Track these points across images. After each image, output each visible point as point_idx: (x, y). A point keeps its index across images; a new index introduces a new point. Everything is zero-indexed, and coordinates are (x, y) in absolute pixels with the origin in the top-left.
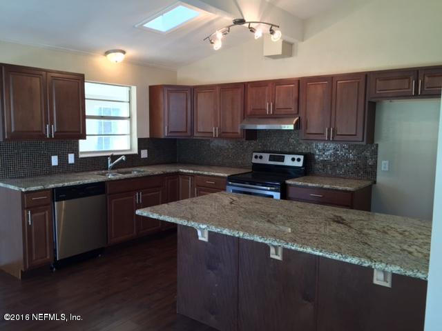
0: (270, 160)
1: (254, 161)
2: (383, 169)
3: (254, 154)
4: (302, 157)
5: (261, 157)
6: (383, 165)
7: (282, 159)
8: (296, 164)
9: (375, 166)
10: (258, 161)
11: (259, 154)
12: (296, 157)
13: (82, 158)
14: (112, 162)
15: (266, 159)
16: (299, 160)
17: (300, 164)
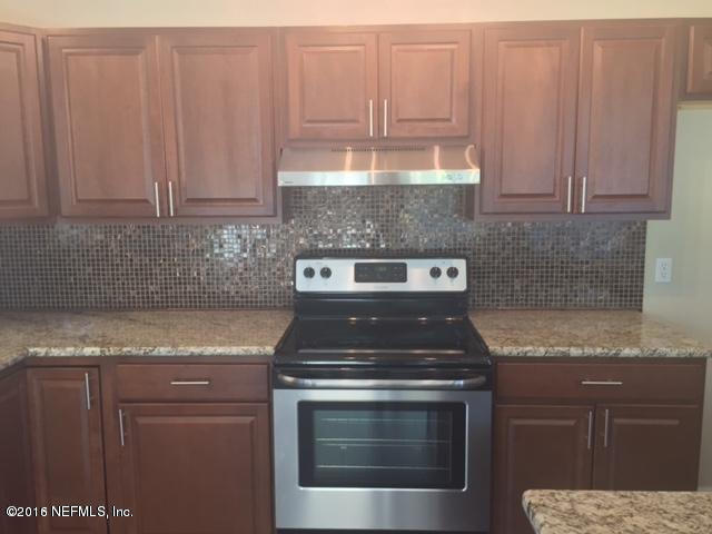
0: (358, 279)
1: (303, 285)
2: (656, 279)
3: (301, 265)
4: (461, 265)
5: (326, 273)
6: (658, 270)
7: (401, 275)
8: (446, 285)
10: (318, 285)
11: (318, 265)
12: (444, 265)
15: (342, 278)
16: (453, 273)
17: (459, 284)
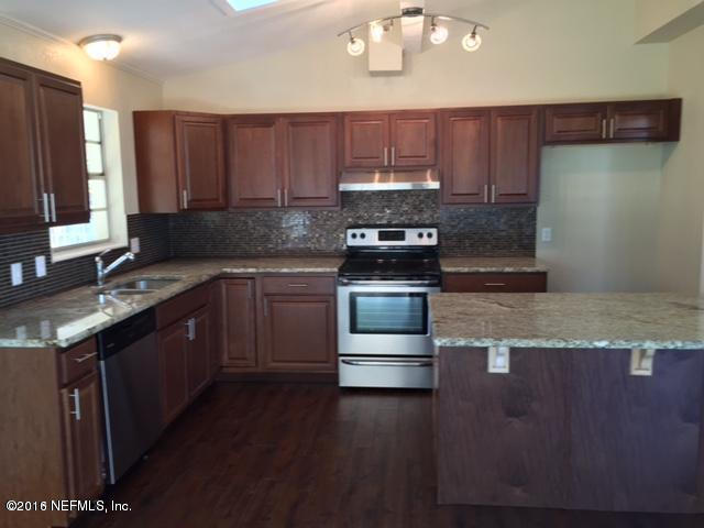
0: (380, 239)
1: (351, 242)
2: (544, 239)
3: (350, 232)
4: (434, 231)
5: (363, 236)
6: (544, 234)
7: (401, 236)
8: (425, 241)
9: (533, 237)
10: (358, 242)
11: (358, 232)
12: (425, 231)
13: (57, 263)
14: (105, 266)
15: (372, 238)
16: (430, 235)
17: (433, 242)
